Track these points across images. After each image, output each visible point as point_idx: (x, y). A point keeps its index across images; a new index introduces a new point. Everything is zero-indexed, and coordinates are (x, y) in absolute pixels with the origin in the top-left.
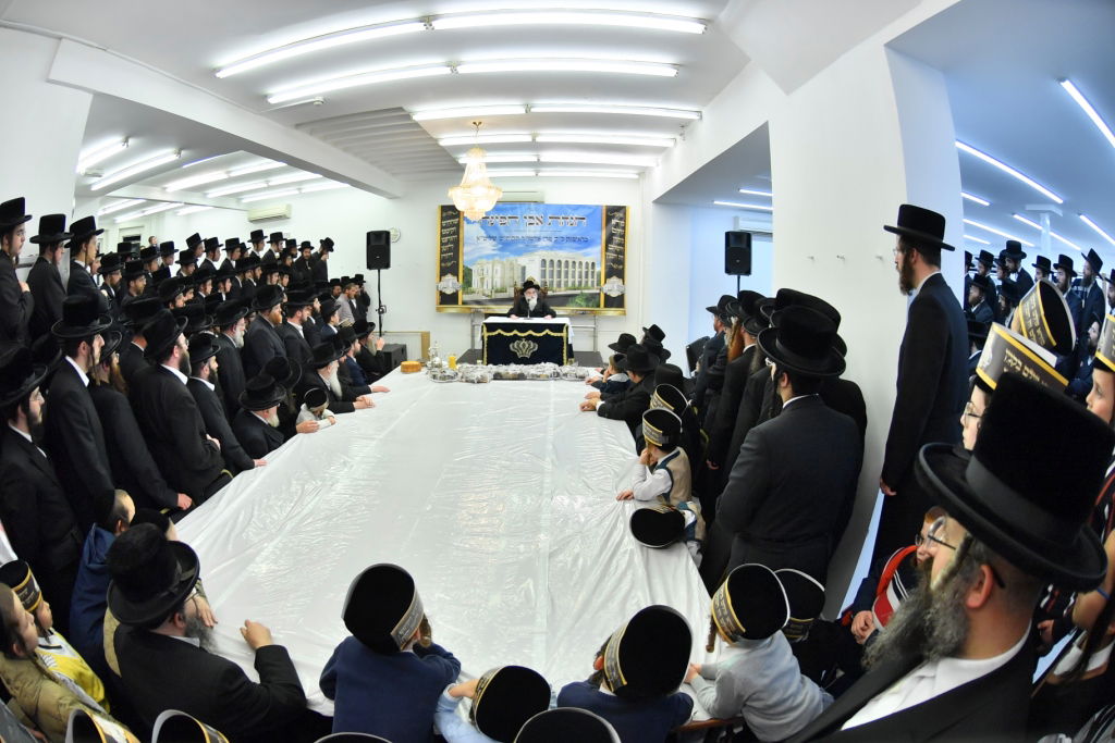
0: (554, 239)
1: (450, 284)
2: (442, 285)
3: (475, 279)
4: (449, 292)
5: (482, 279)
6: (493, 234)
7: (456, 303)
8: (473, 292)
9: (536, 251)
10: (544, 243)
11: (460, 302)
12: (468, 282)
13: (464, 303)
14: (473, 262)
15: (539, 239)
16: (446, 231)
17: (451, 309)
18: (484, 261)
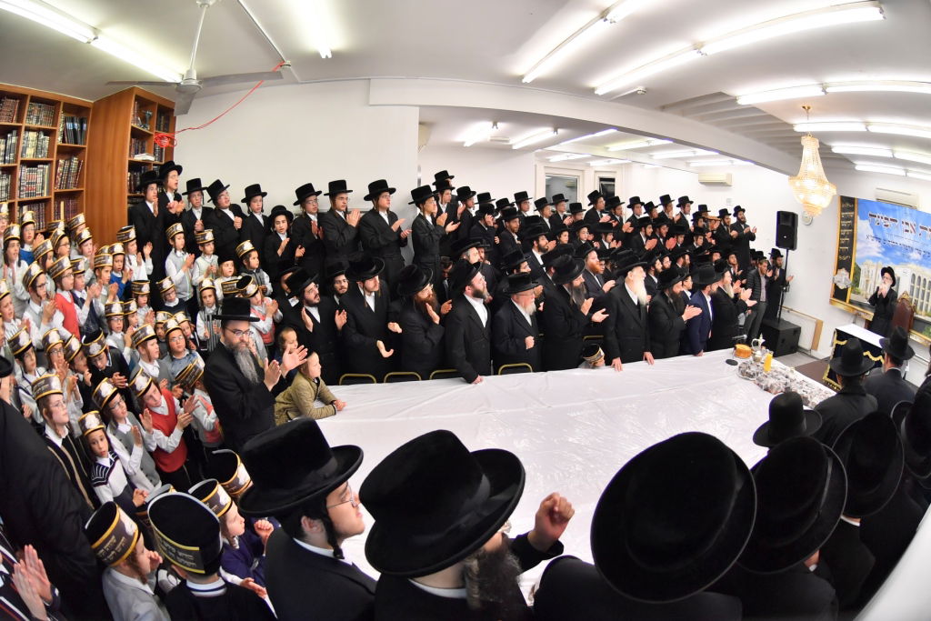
0: (923, 253)
1: (844, 279)
2: (838, 278)
3: (862, 279)
4: (842, 287)
5: (867, 281)
6: (879, 236)
7: (844, 300)
8: (859, 293)
9: (907, 262)
10: (915, 255)
11: (848, 301)
12: (856, 282)
13: (851, 302)
14: (862, 260)
15: (912, 250)
16: (844, 222)
17: (841, 305)
18: (870, 262)
